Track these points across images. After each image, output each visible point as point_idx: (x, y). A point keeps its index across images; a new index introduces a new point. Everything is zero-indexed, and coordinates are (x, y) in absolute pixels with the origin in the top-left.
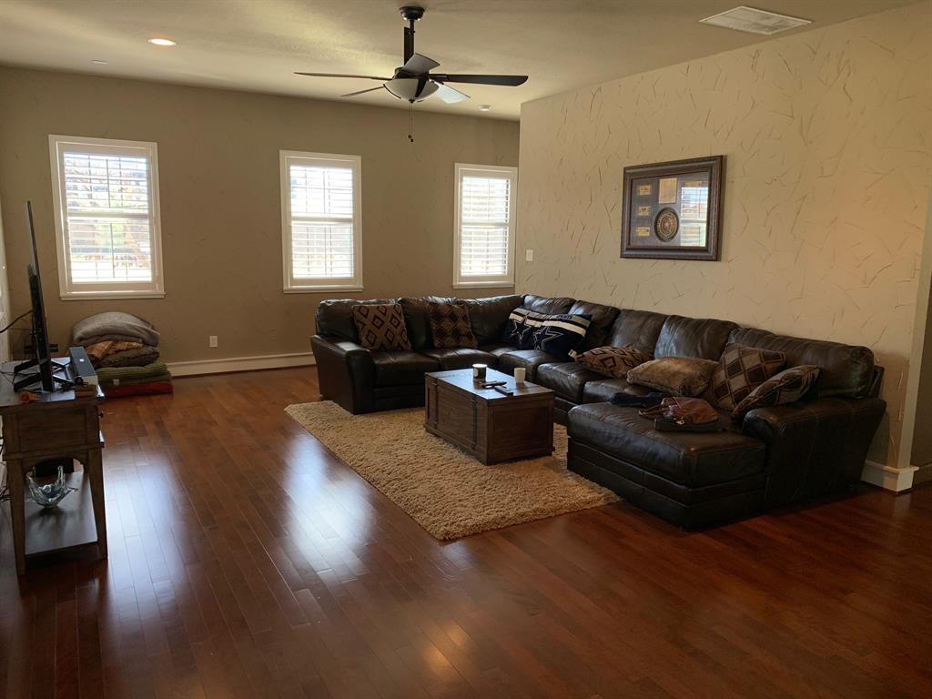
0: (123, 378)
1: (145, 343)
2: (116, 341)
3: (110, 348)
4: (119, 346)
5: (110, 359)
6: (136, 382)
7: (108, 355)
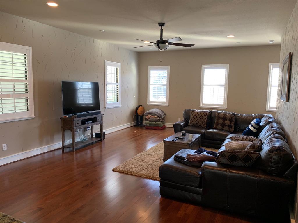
0: (150, 124)
1: (158, 117)
2: (152, 115)
3: (150, 117)
4: (153, 117)
5: (149, 119)
6: (152, 126)
7: (150, 118)
